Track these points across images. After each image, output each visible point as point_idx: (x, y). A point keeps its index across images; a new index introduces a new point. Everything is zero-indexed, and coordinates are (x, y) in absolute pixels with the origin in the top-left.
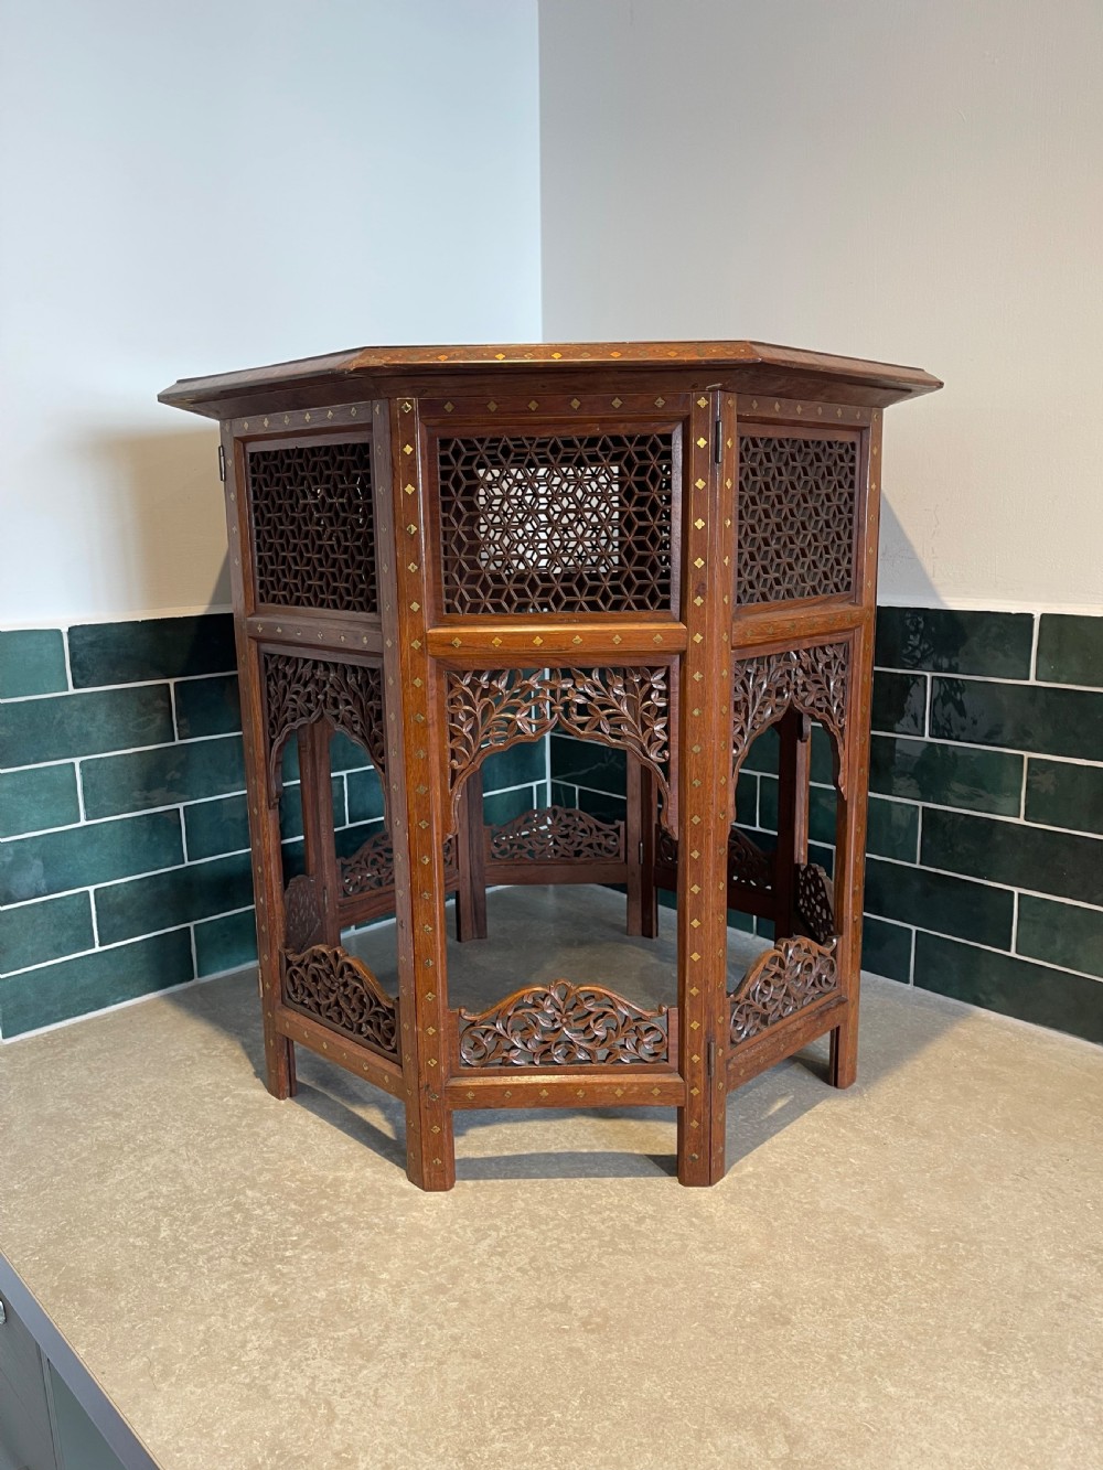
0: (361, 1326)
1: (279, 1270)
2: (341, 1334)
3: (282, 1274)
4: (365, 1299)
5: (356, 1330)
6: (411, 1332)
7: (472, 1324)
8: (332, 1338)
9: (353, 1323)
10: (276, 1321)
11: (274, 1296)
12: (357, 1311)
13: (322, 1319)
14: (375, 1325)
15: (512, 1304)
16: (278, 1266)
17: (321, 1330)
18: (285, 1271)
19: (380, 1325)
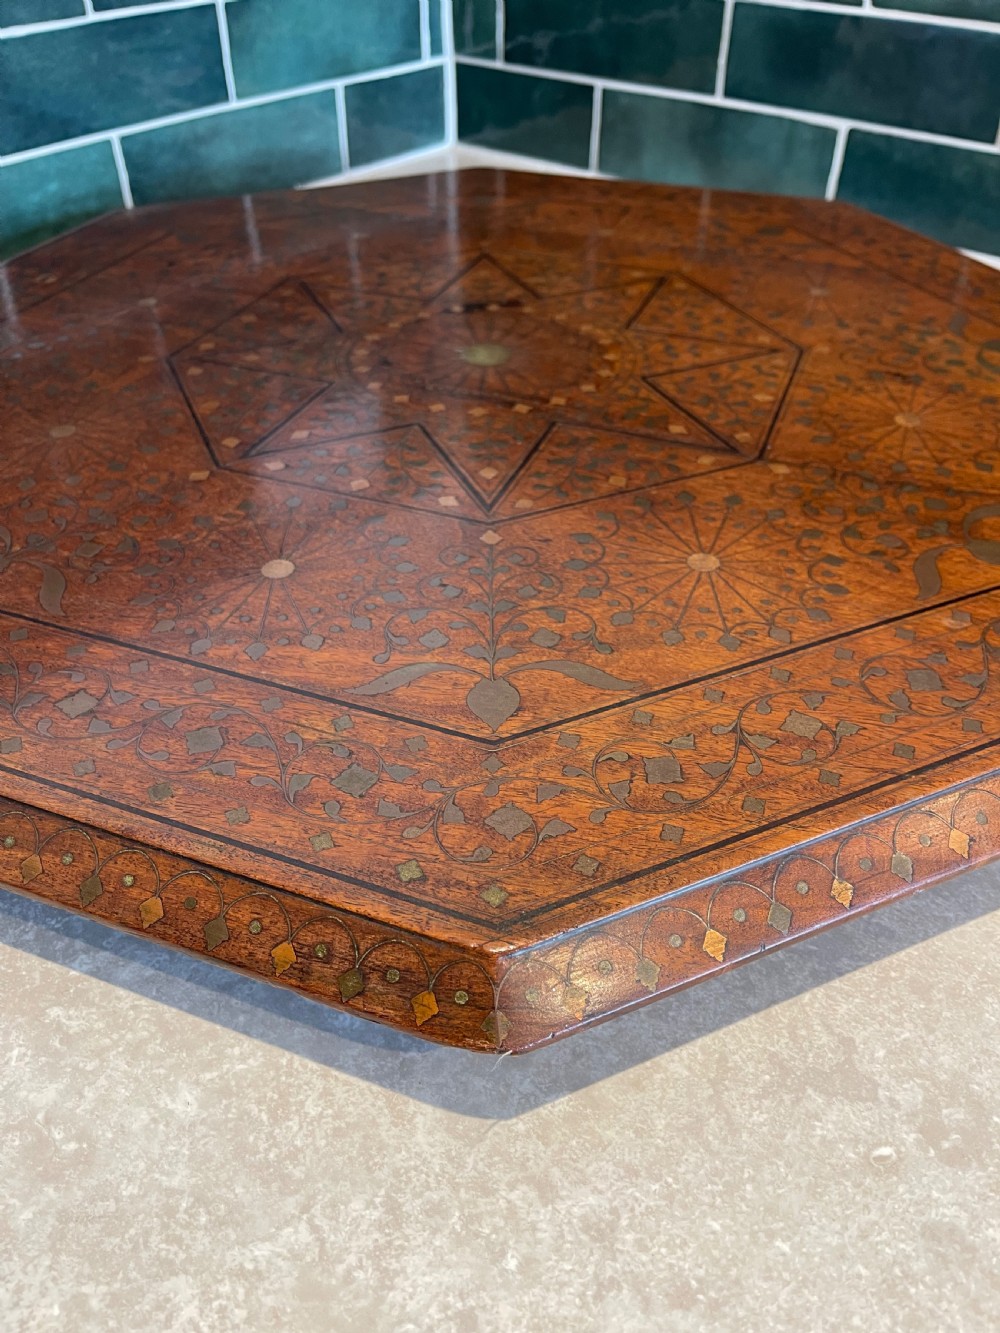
0: (317, 1210)
1: (58, 1027)
2: (262, 1251)
3: (67, 1040)
4: (312, 1111)
5: (304, 1235)
6: (469, 1220)
7: (632, 1172)
8: (240, 1273)
9: (290, 1205)
10: (64, 1217)
11: (48, 1121)
12: (294, 1155)
13: (199, 1200)
14: (357, 1205)
15: (713, 1083)
16: (55, 1012)
17: (203, 1242)
18: (75, 1026)
19: (370, 1204)
